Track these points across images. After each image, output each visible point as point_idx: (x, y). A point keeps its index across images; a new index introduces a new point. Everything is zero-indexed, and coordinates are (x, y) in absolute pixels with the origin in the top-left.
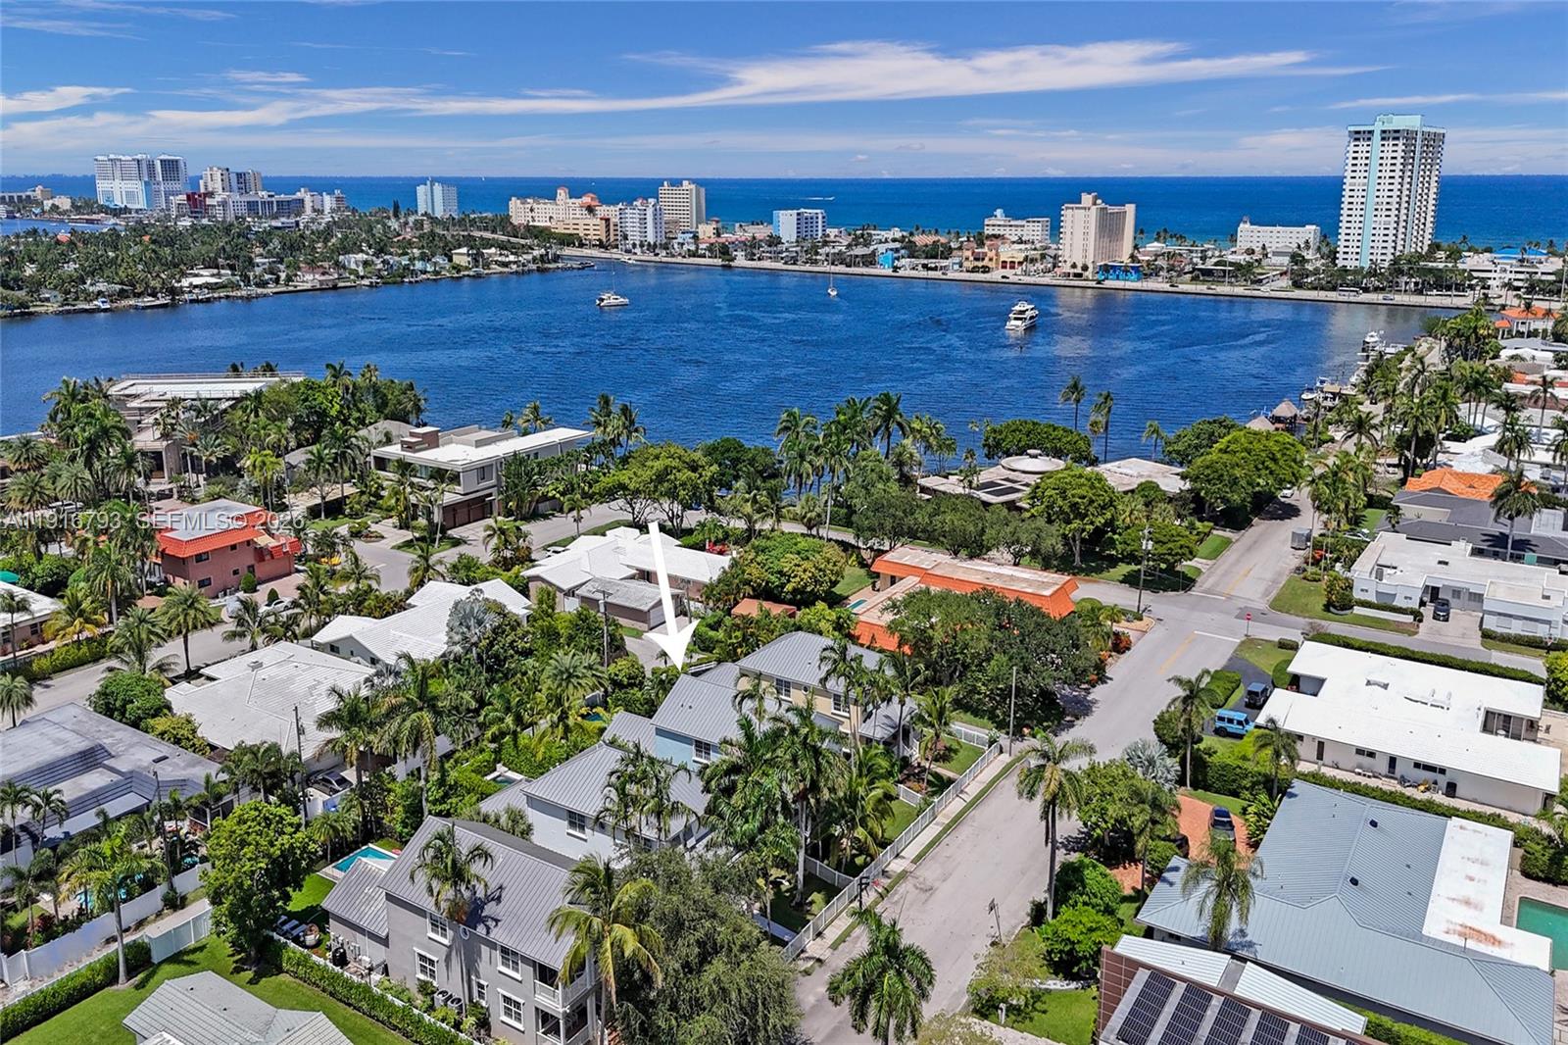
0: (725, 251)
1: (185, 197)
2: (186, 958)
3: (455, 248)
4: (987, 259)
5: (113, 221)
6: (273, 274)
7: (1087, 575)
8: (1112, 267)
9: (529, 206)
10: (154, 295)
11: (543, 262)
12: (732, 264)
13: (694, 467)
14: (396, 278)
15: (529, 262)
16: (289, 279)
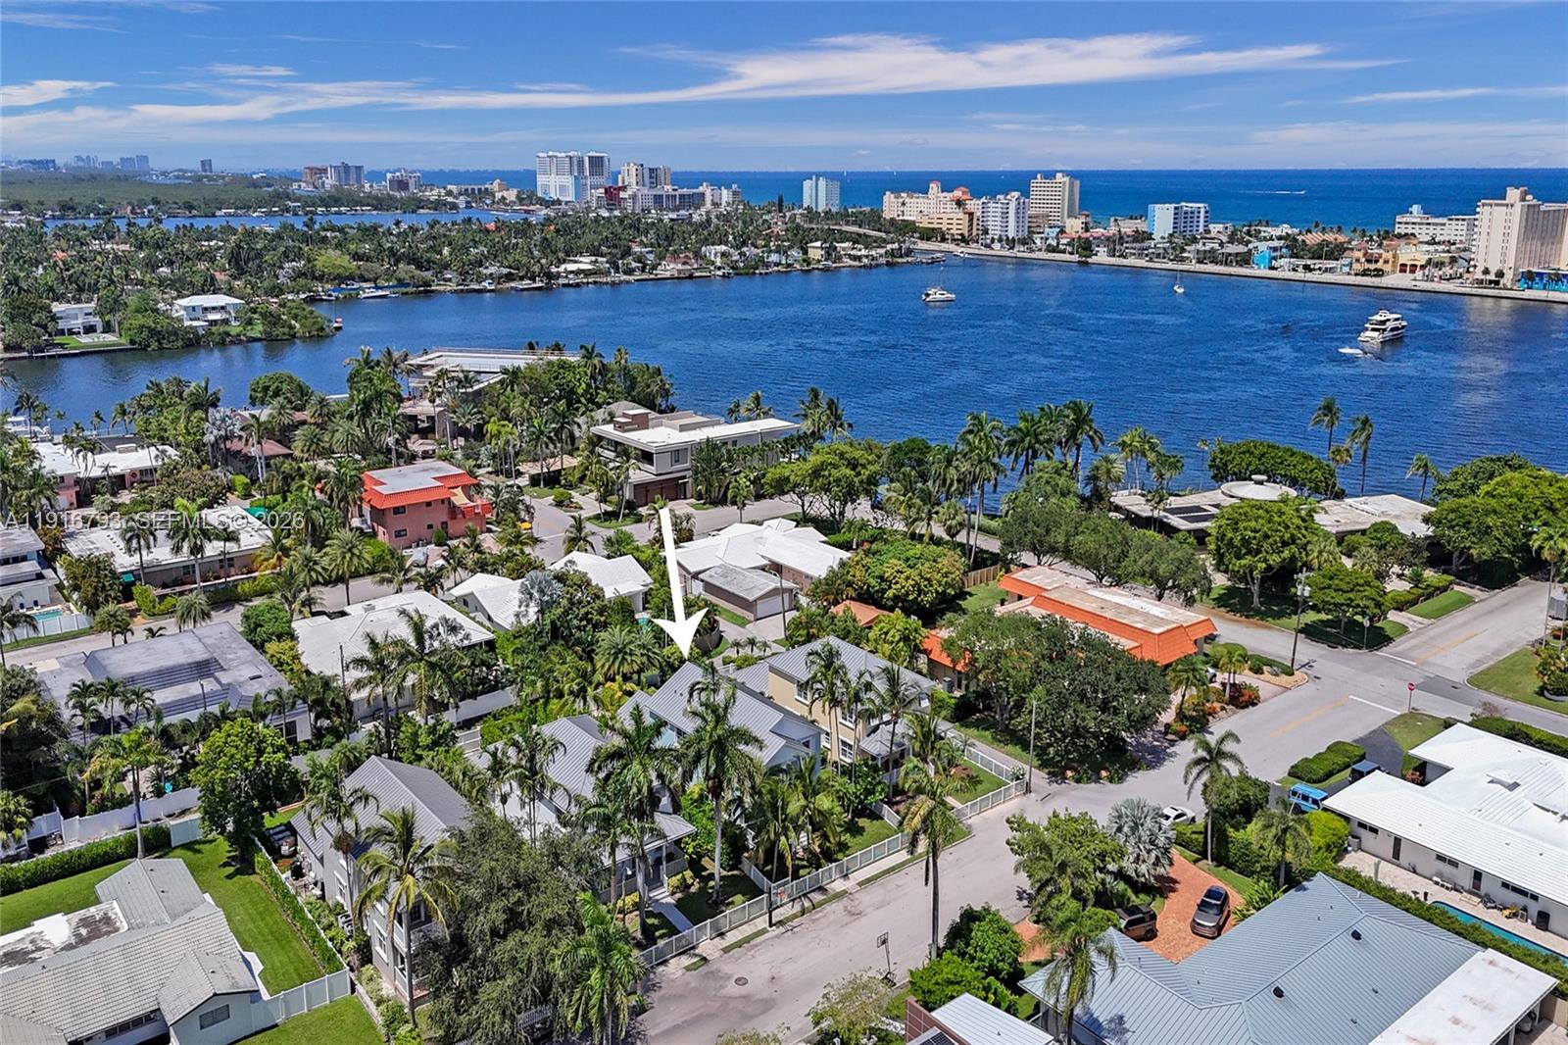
0: (1086, 247)
1: (603, 191)
2: (197, 847)
3: (811, 241)
4: (1381, 261)
5: (545, 211)
6: (640, 262)
7: (1262, 619)
8: (1538, 274)
9: (901, 200)
10: (533, 280)
11: (893, 256)
12: (1089, 260)
13: (853, 465)
14: (749, 270)
15: (881, 256)
16: (654, 268)
